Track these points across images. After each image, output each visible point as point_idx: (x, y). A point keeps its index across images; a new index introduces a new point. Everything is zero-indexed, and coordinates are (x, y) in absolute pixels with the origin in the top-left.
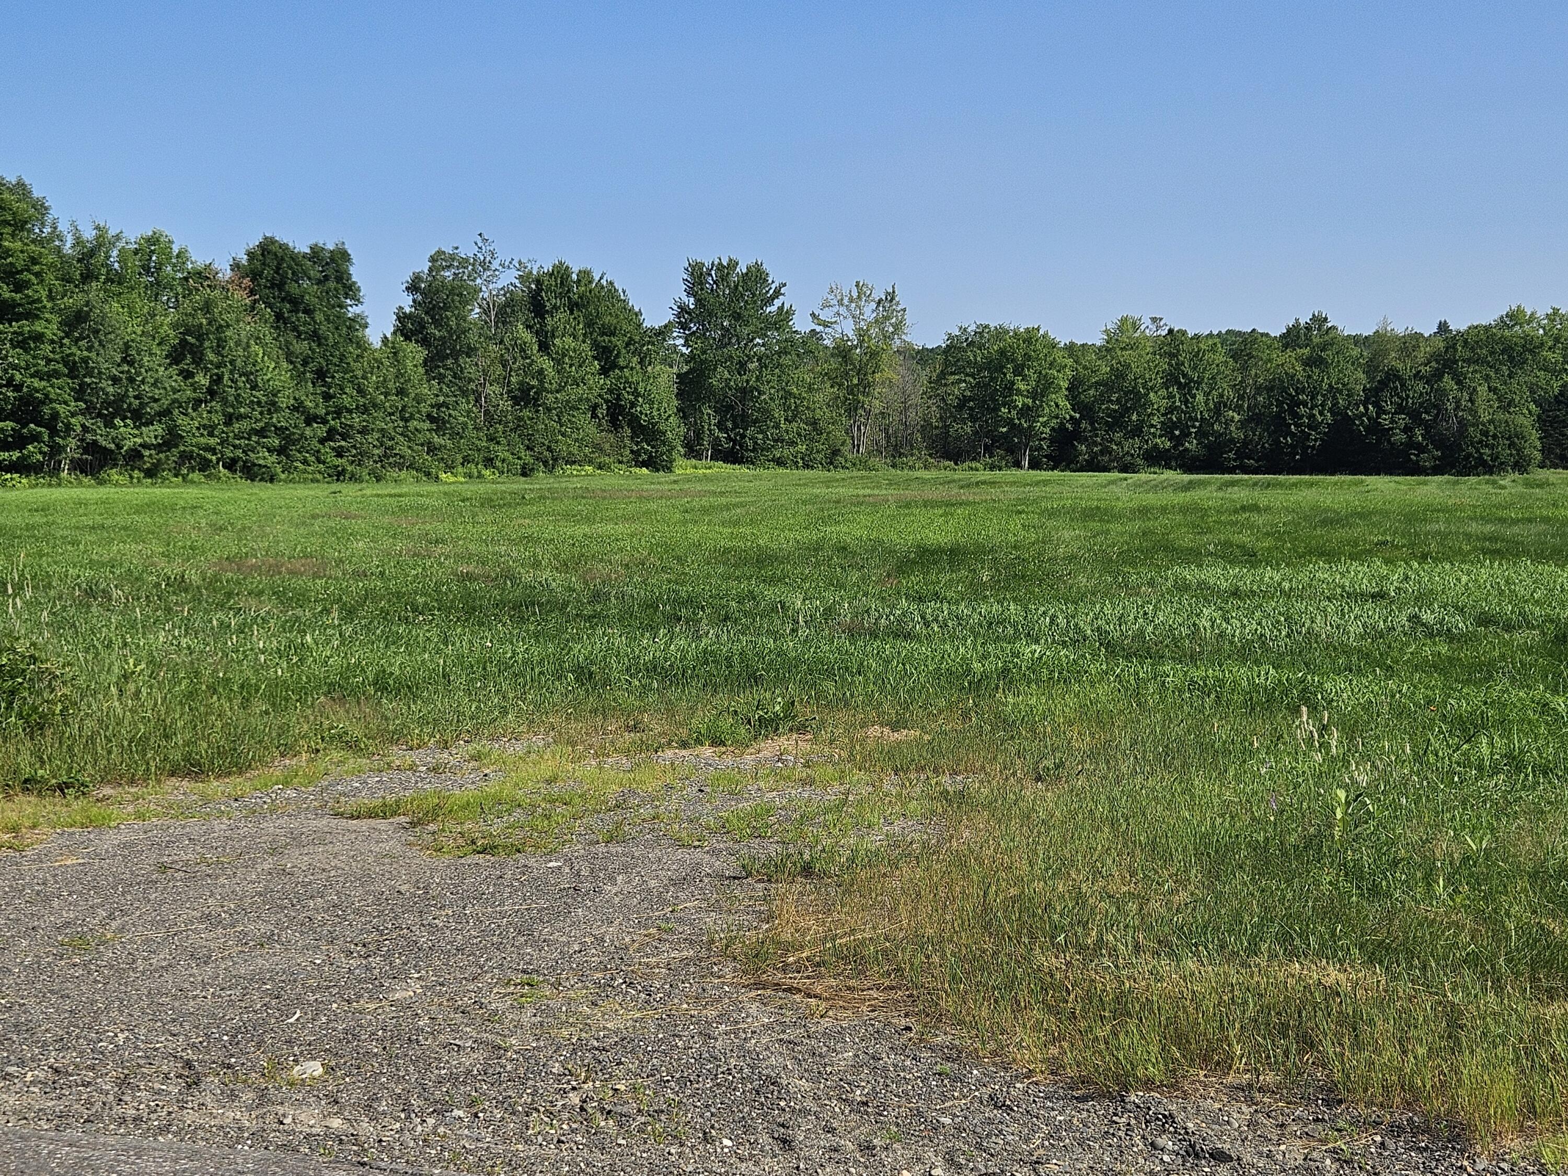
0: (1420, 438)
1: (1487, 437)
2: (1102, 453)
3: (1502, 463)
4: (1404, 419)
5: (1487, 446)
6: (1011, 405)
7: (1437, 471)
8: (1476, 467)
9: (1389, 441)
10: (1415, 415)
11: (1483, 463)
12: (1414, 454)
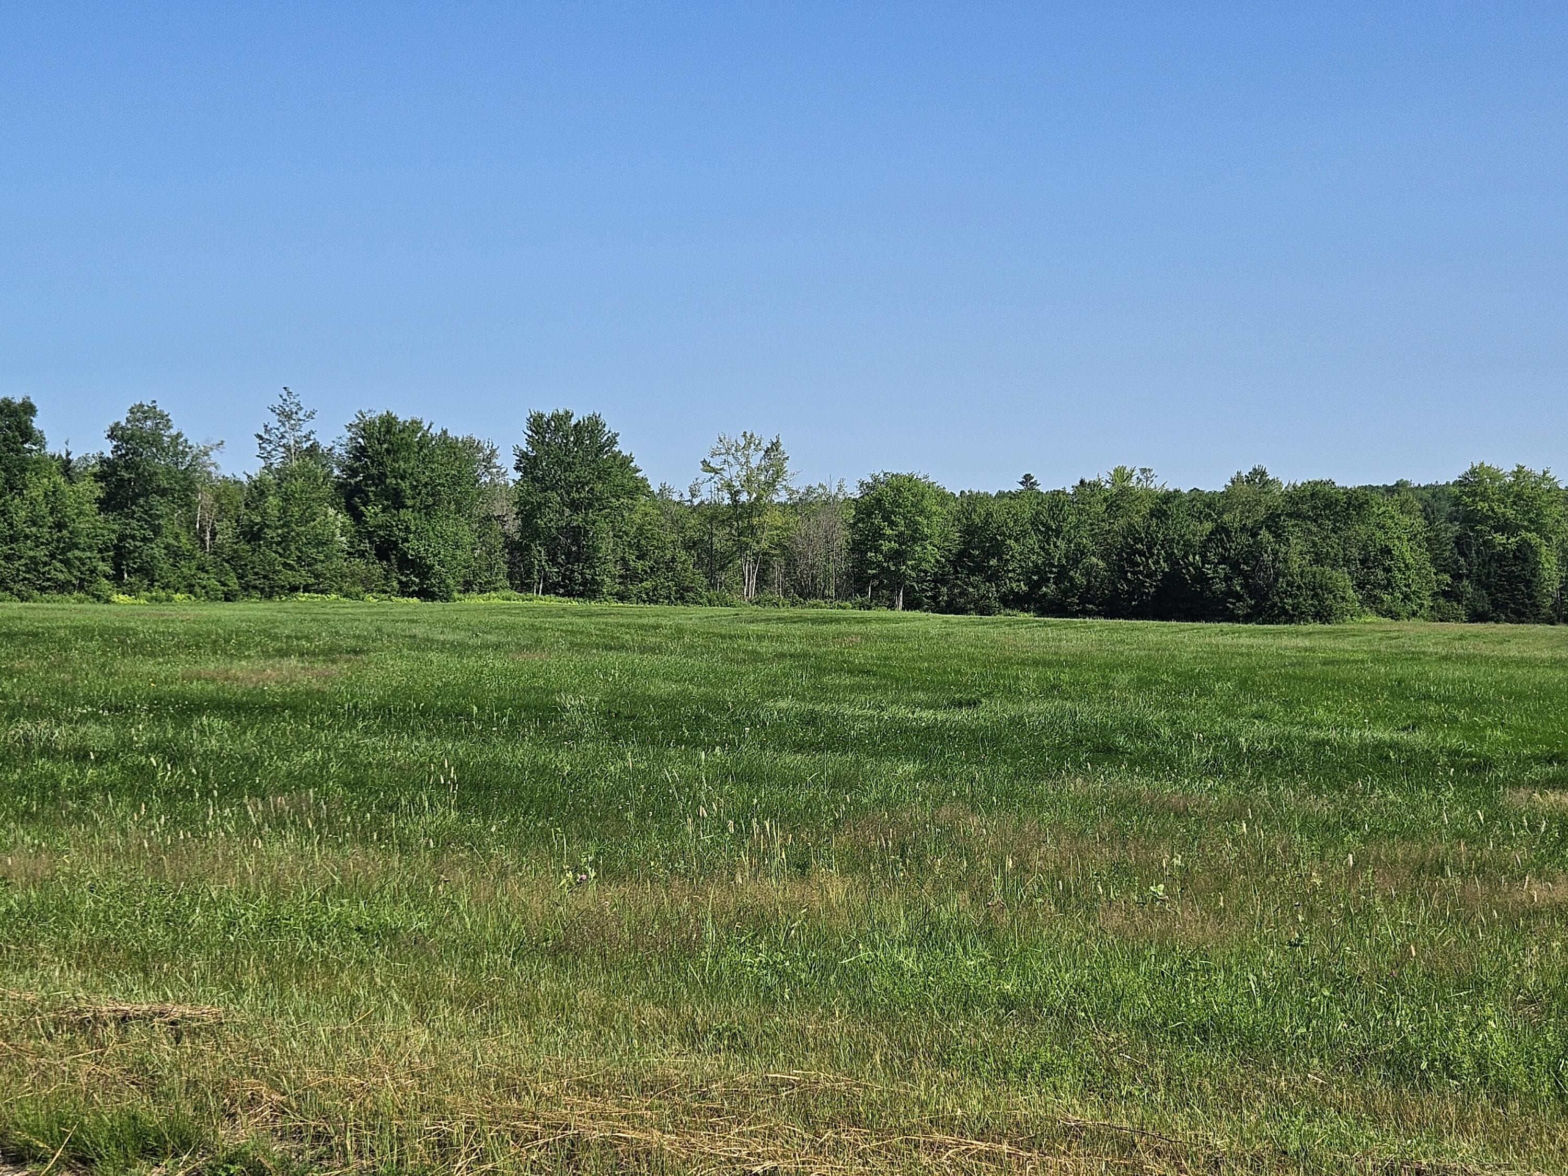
0: (1238, 588)
1: (1292, 587)
2: (961, 594)
3: (1303, 613)
4: (1224, 569)
5: (1291, 596)
6: (877, 550)
7: (1247, 619)
8: (1278, 616)
9: (1210, 591)
10: (1235, 566)
11: (1286, 612)
12: (1231, 603)
